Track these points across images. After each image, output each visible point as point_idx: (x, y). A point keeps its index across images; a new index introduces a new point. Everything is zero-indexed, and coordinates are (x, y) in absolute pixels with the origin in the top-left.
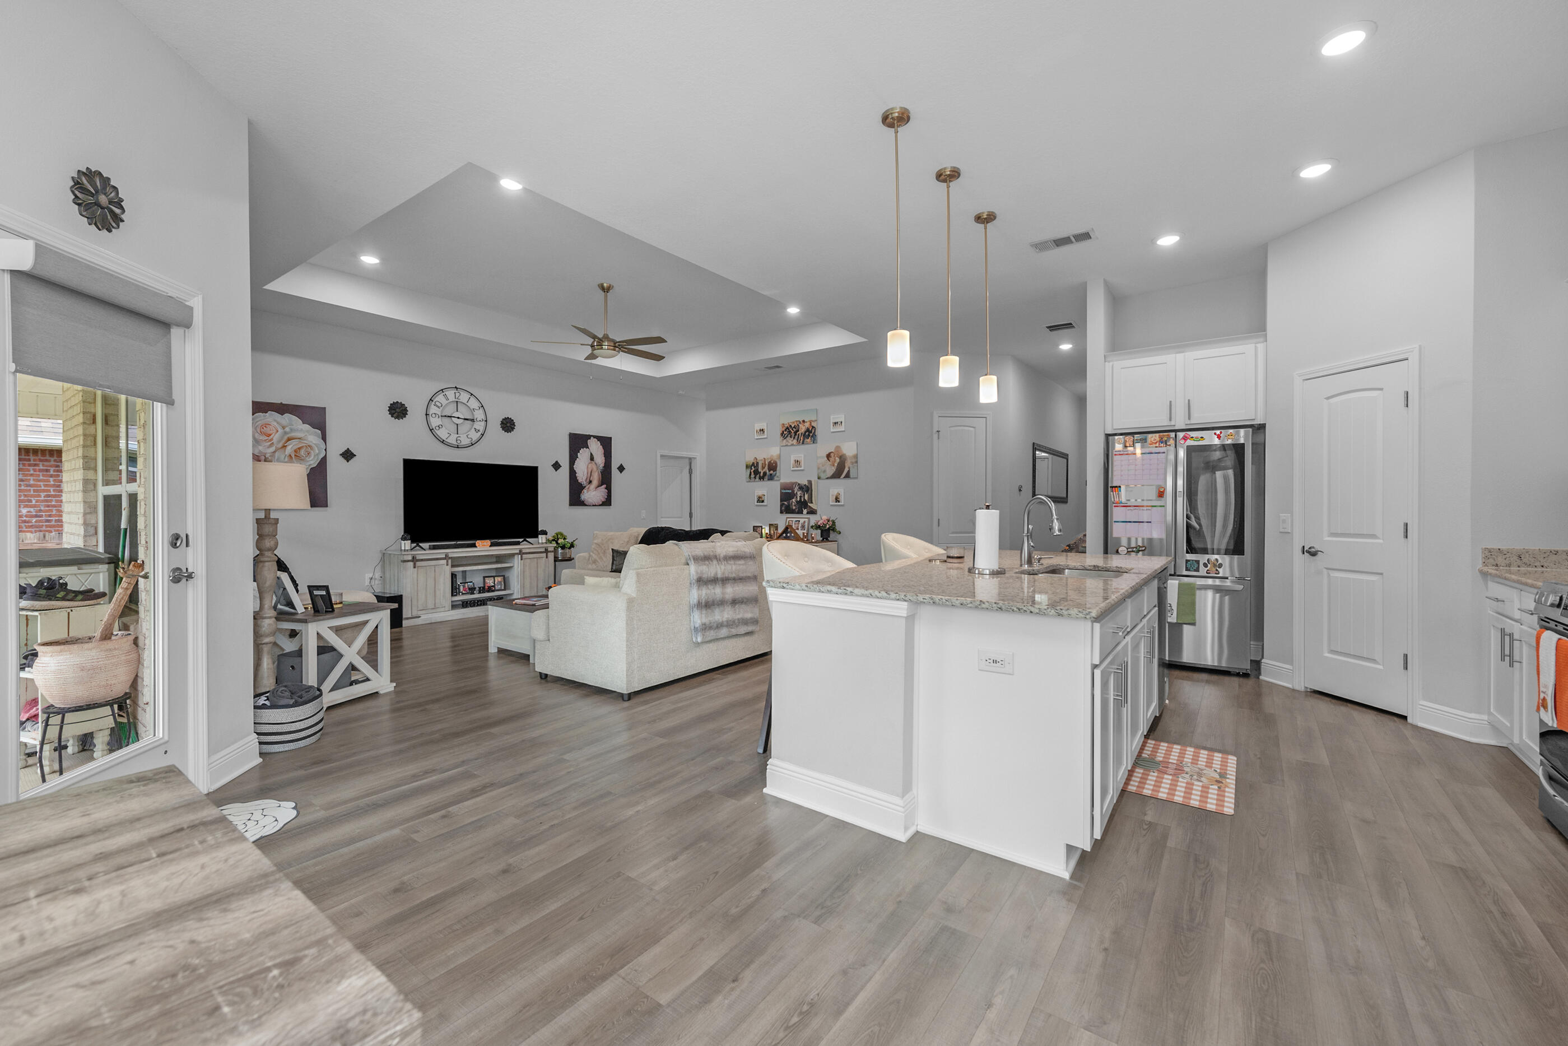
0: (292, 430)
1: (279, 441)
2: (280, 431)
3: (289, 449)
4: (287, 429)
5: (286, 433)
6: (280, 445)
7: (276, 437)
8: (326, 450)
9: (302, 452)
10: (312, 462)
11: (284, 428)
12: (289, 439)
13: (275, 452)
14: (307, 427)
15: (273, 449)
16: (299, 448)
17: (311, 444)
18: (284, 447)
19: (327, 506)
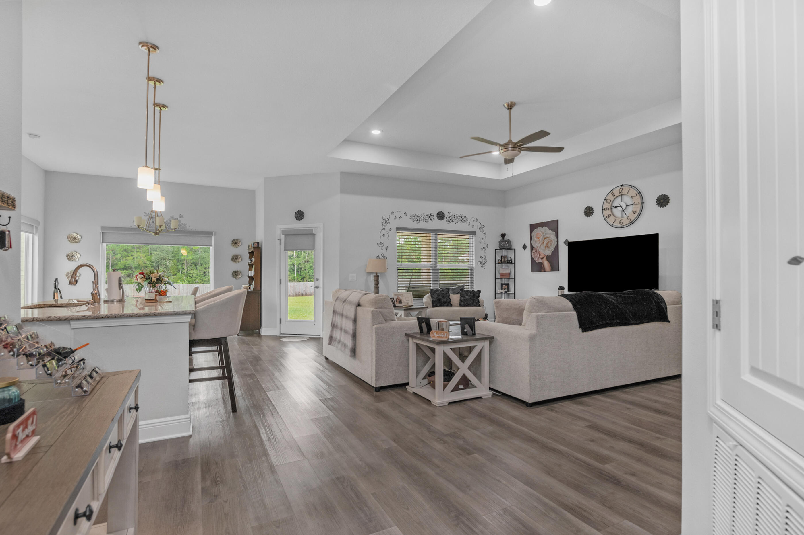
0: (546, 234)
1: (542, 240)
2: (542, 235)
3: (545, 243)
4: (544, 234)
5: (544, 236)
6: (542, 242)
7: (541, 238)
8: (558, 241)
9: (549, 244)
10: (552, 248)
11: (543, 233)
12: (545, 239)
13: (540, 246)
14: (551, 231)
15: (540, 244)
16: (548, 242)
17: (552, 239)
18: (543, 242)
19: (558, 270)
